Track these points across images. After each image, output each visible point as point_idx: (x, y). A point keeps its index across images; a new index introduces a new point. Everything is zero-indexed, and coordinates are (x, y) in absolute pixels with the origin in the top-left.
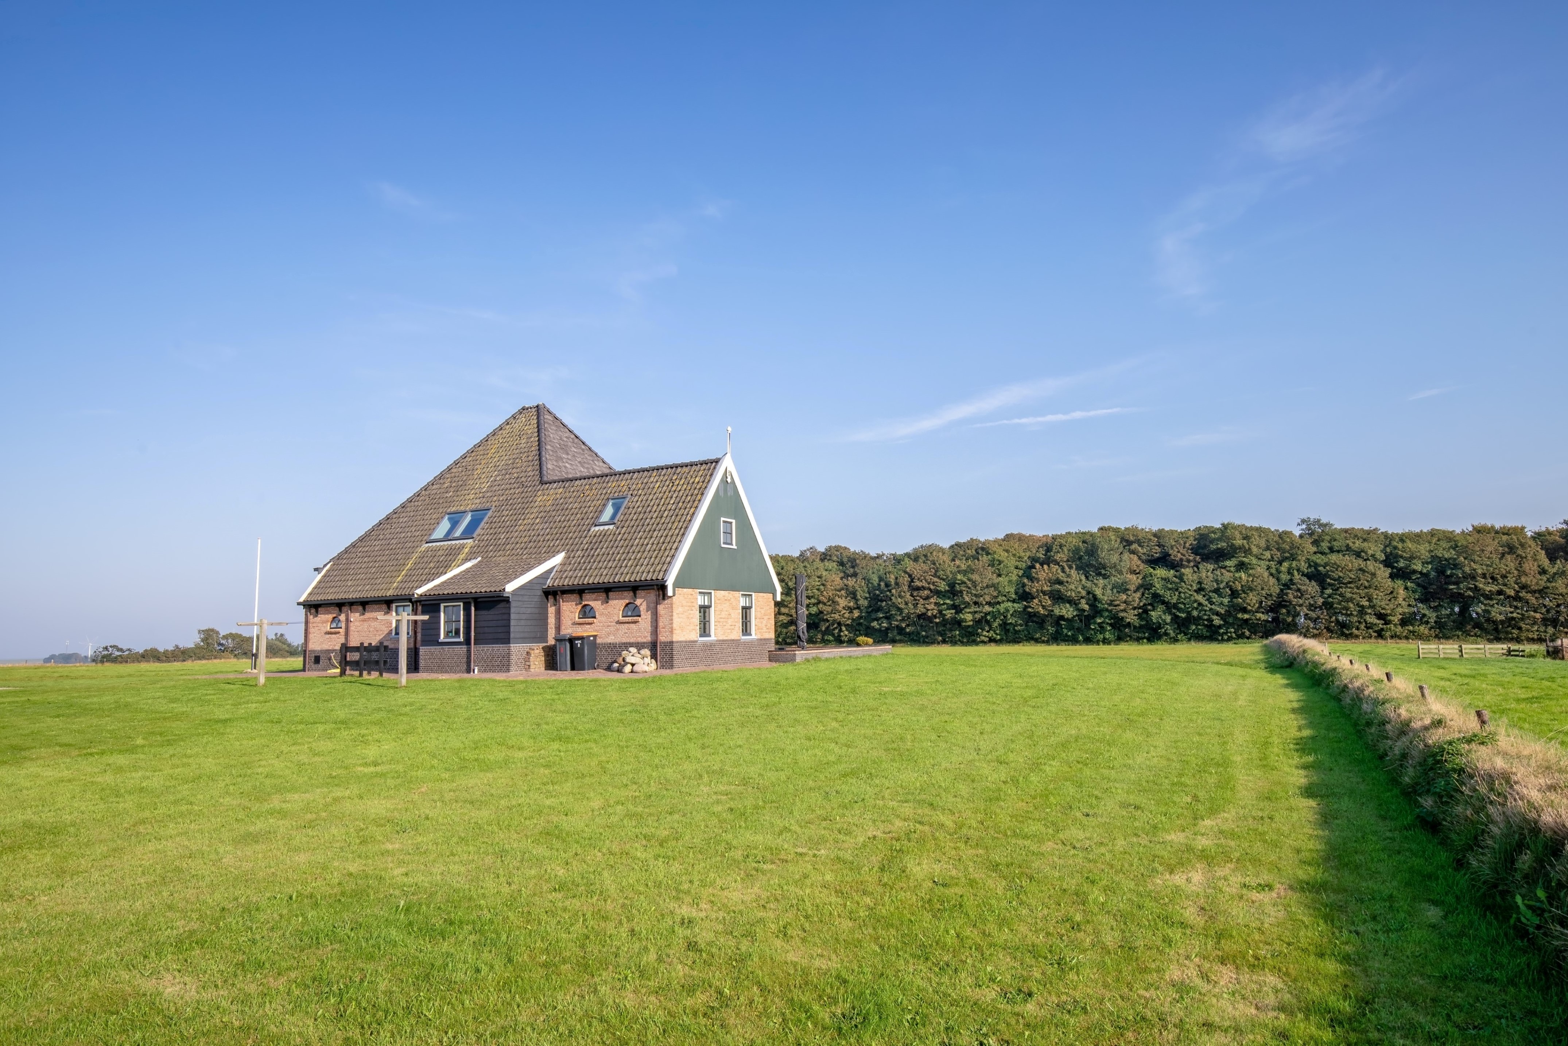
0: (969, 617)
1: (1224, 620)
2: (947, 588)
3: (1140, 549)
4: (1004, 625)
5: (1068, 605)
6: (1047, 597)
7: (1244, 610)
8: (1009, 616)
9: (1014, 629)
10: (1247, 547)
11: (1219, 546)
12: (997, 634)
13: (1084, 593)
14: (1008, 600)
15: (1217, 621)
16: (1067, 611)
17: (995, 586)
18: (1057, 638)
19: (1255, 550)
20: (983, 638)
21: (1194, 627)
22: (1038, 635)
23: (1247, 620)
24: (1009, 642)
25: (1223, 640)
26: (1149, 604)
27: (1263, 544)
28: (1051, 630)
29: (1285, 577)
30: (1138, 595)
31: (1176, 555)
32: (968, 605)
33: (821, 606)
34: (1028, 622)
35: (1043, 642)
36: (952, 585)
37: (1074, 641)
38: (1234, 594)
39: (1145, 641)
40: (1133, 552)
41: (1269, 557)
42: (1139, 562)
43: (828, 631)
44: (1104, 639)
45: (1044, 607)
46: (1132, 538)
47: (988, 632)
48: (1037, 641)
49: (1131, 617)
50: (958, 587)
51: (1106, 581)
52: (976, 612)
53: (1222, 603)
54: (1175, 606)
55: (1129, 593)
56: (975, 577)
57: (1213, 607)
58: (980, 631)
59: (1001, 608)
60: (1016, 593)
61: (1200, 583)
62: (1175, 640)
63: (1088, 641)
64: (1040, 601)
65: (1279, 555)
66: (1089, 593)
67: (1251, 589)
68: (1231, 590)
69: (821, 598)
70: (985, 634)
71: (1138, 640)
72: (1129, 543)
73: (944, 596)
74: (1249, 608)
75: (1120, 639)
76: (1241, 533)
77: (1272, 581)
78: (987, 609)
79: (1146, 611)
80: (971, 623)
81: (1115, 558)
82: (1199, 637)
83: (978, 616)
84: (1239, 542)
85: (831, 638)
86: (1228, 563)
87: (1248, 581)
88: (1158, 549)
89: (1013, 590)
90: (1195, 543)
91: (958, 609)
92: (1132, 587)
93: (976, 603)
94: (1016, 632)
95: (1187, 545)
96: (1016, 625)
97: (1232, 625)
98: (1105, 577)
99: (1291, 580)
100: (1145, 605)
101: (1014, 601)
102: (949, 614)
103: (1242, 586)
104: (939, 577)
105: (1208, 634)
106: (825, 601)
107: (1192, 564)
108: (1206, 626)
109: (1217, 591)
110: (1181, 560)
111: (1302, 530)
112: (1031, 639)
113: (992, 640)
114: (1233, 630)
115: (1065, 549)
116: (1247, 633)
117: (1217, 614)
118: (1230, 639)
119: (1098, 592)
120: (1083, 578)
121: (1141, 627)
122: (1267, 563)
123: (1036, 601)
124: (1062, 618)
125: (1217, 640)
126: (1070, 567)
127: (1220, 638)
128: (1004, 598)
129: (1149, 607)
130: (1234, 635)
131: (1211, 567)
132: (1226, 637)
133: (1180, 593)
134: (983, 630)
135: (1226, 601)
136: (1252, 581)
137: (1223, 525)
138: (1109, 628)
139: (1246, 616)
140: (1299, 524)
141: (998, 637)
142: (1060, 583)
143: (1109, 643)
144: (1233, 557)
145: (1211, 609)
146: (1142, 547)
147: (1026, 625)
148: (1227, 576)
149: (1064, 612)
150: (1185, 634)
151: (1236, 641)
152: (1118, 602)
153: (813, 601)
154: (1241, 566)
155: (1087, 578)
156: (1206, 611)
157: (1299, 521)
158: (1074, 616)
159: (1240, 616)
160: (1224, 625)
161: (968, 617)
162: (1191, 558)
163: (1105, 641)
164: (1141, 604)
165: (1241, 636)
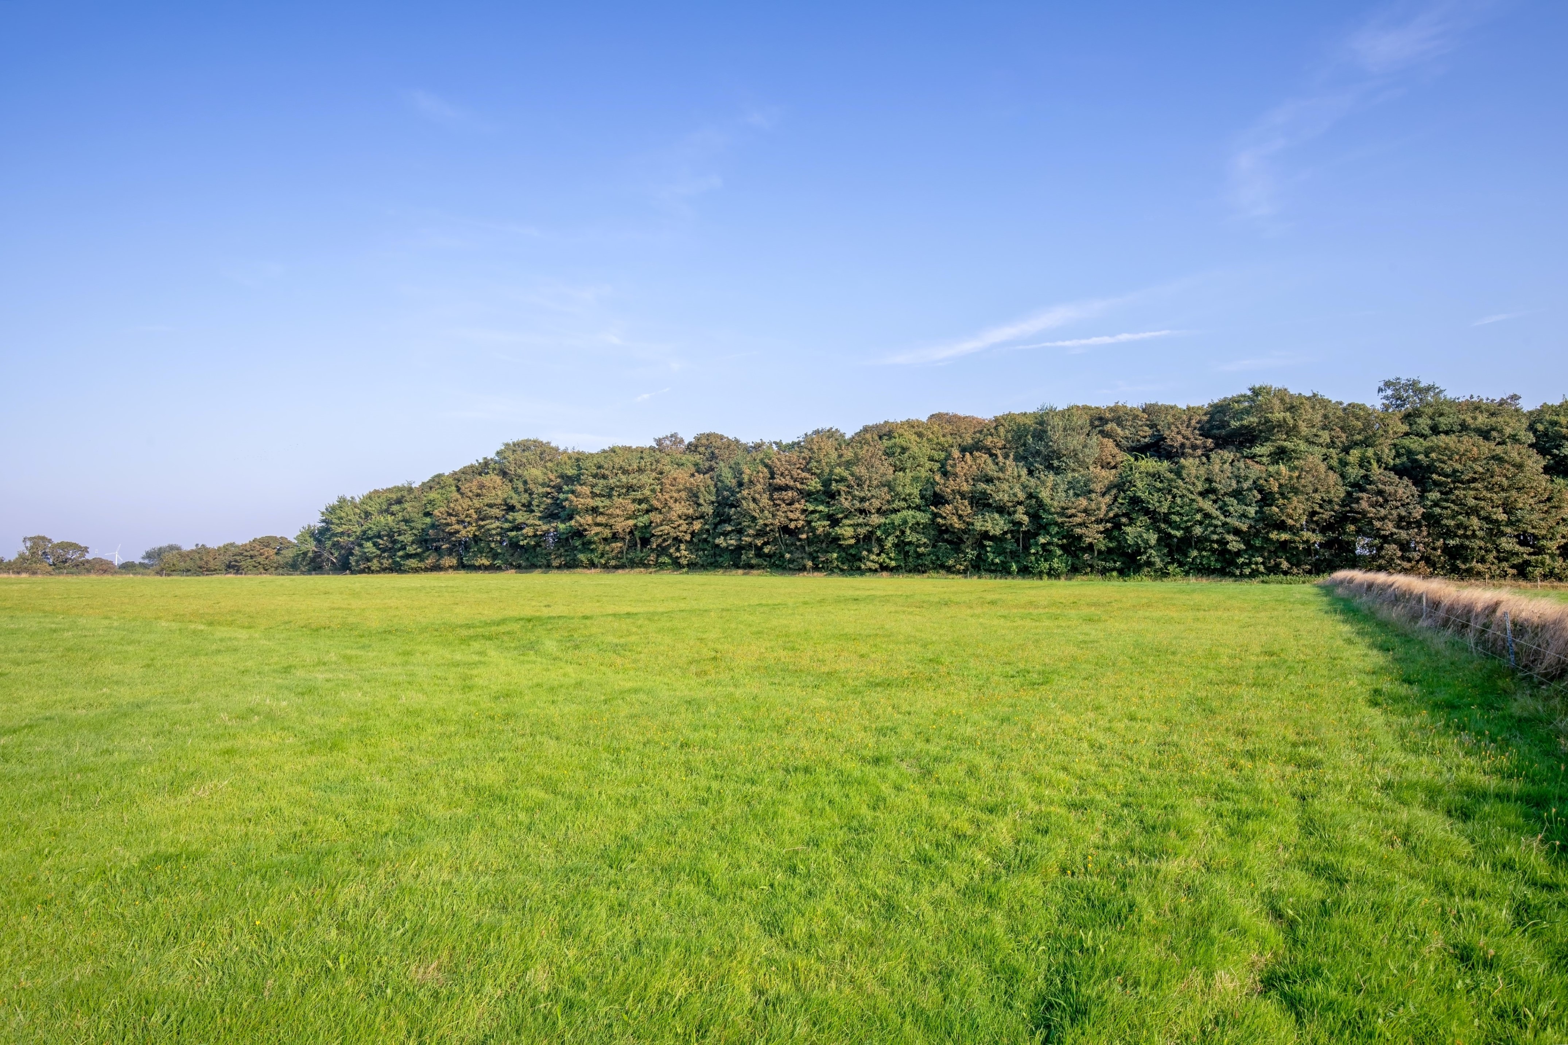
0: (848, 532)
1: (1247, 543)
2: (819, 487)
3: (1119, 430)
4: (900, 545)
5: (996, 516)
6: (966, 502)
7: (1281, 526)
8: (908, 532)
9: (916, 552)
10: (1291, 423)
11: (1245, 422)
12: (890, 559)
13: (1022, 496)
14: (909, 507)
15: (1235, 544)
16: (995, 524)
17: (890, 486)
18: (978, 567)
19: (1304, 429)
20: (870, 564)
21: (1195, 553)
22: (951, 562)
23: (1285, 542)
24: (910, 571)
25: (1242, 575)
26: (1124, 515)
27: (1318, 418)
28: (971, 554)
29: (1354, 473)
30: (1108, 499)
31: (1174, 439)
32: (848, 515)
33: (652, 515)
34: (937, 541)
35: (958, 572)
36: (826, 483)
37: (1003, 571)
38: (1267, 499)
39: (1115, 574)
40: (1105, 434)
41: (1329, 440)
42: (1116, 450)
43: (662, 550)
44: (1051, 569)
45: (960, 517)
46: (1108, 415)
47: (878, 555)
48: (949, 570)
49: (1093, 535)
50: (834, 486)
51: (1059, 478)
52: (858, 525)
53: (1244, 516)
54: (1166, 519)
55: (1093, 496)
56: (861, 470)
57: (1228, 520)
58: (865, 553)
59: (897, 518)
60: (922, 497)
61: (1209, 480)
62: (1164, 574)
63: (1025, 571)
64: (956, 508)
65: (1344, 439)
66: (1030, 496)
67: (1296, 491)
68: (1260, 491)
69: (655, 503)
70: (873, 559)
71: (1104, 572)
72: (1103, 420)
73: (816, 499)
74: (1290, 522)
75: (1074, 570)
76: (1282, 401)
77: (1333, 477)
78: (876, 519)
79: (1118, 526)
80: (853, 541)
81: (1075, 442)
82: (1204, 571)
83: (862, 531)
84: (1278, 415)
85: (666, 560)
86: (1257, 450)
87: (1291, 478)
88: (1148, 431)
89: (916, 492)
90: (1205, 418)
91: (835, 522)
92: (1098, 487)
93: (862, 511)
94: (919, 556)
95: (1193, 422)
96: (918, 546)
97: (1260, 550)
98: (1057, 471)
99: (1366, 477)
100: (1116, 516)
101: (918, 508)
102: (821, 526)
103: (1280, 486)
104: (809, 471)
105: (1218, 566)
106: (659, 506)
107: (1199, 452)
108: (1213, 551)
109: (1237, 494)
110: (1183, 445)
111: (1387, 398)
112: (942, 567)
113: (884, 568)
114: (1260, 560)
115: (1002, 430)
116: (1285, 565)
117: (1237, 532)
118: (1254, 574)
119: (1044, 494)
120: (1024, 472)
121: (1110, 551)
122: (1324, 450)
123: (949, 507)
124: (985, 535)
125: (1233, 575)
126: (1006, 457)
127: (1238, 572)
128: (903, 504)
129: (1124, 520)
130: (1262, 568)
131: (1228, 455)
132: (1247, 571)
133: (1174, 497)
134: (870, 551)
135: (1252, 511)
136: (1299, 477)
137: (1253, 390)
138: (1059, 552)
139: (1284, 536)
140: (1380, 390)
141: (893, 564)
142: (989, 480)
143: (1058, 576)
144: (1267, 439)
145: (1224, 524)
146: (1123, 428)
147: (934, 546)
148: (1256, 470)
149: (989, 526)
150: (1181, 564)
151: (1266, 578)
152: (1073, 511)
153: (644, 506)
154: (1280, 455)
155: (1030, 473)
156: (1216, 526)
157: (1382, 385)
158: (1005, 533)
159: (1273, 536)
160: (1246, 551)
161: (846, 531)
162: (1198, 442)
163: (1053, 574)
164: (1111, 514)
165: (1274, 570)
